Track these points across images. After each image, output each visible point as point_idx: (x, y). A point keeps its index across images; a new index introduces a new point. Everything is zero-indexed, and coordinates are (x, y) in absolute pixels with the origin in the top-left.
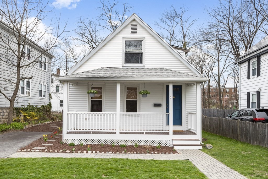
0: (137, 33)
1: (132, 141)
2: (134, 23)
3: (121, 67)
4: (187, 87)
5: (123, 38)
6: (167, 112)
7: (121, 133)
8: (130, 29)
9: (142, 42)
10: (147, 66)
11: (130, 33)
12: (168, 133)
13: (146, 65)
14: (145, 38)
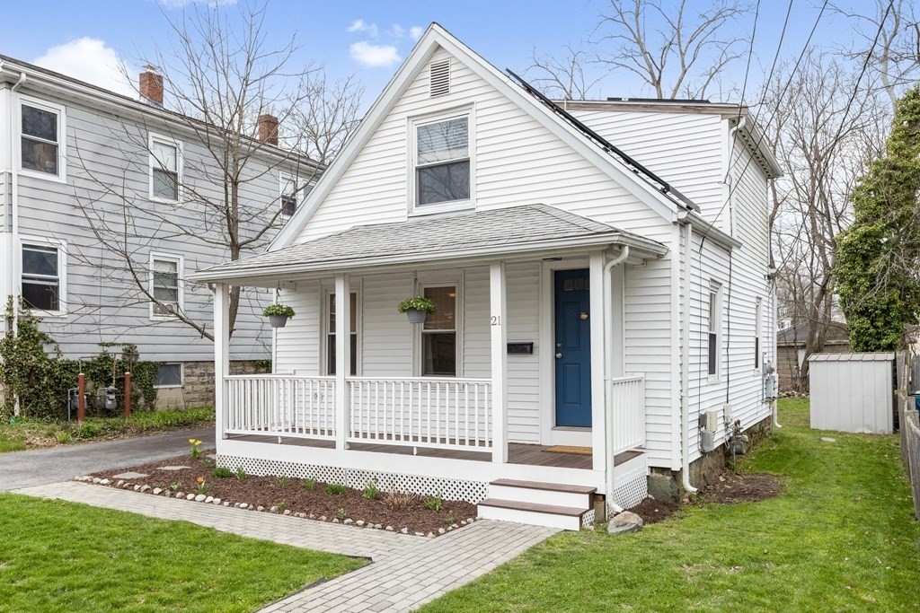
0: (451, 92)
1: (377, 477)
2: (439, 58)
3: (405, 219)
5: (408, 118)
7: (350, 446)
8: (429, 82)
9: (467, 118)
10: (482, 206)
11: (429, 95)
12: (488, 457)
13: (478, 203)
14: (473, 103)
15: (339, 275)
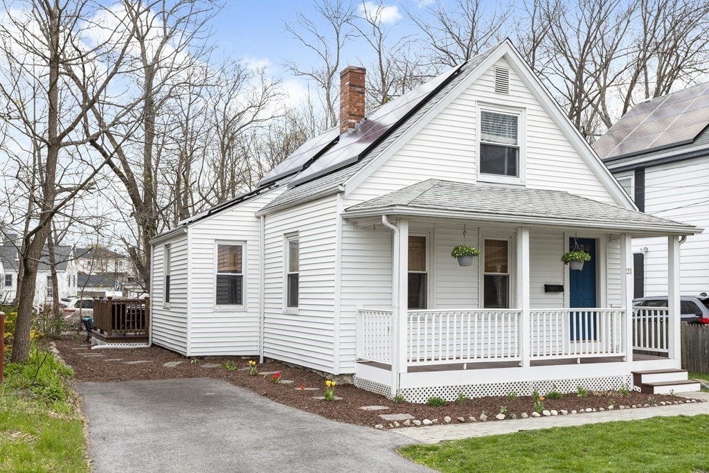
0: (510, 94)
1: (555, 383)
2: (503, 65)
3: (475, 182)
4: (610, 244)
5: (477, 101)
6: (571, 307)
7: (533, 364)
8: (494, 79)
9: (517, 117)
10: (531, 185)
11: (493, 90)
12: (621, 359)
13: (528, 182)
14: (525, 108)
15: (526, 228)
